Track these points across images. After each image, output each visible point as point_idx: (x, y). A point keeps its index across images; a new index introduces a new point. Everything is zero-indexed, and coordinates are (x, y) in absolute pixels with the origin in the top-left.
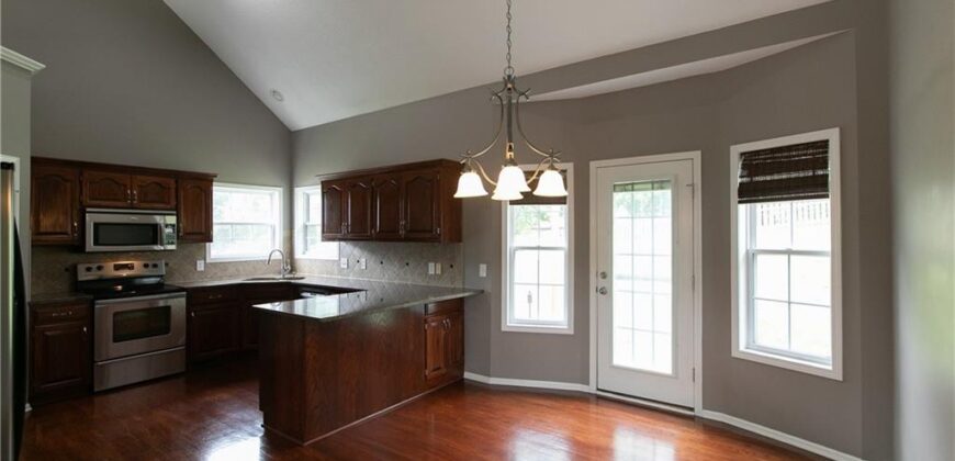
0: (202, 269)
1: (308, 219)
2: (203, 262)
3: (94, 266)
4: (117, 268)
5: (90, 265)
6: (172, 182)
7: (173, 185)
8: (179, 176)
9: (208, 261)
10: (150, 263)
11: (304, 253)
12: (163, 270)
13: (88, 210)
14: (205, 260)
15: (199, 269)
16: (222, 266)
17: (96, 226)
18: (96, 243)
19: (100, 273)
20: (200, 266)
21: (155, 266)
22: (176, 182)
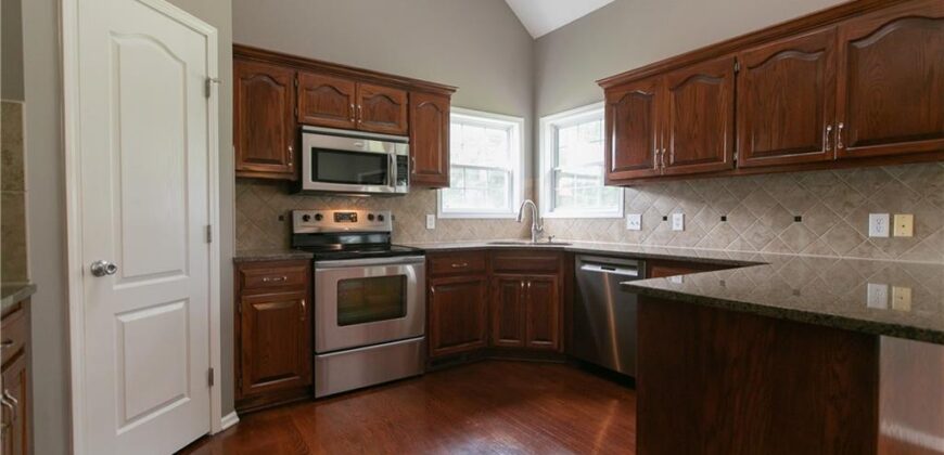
0: (433, 227)
1: (557, 164)
2: (433, 216)
3: (312, 214)
4: (339, 217)
5: (308, 213)
6: (403, 94)
7: (404, 101)
8: (412, 88)
9: (439, 216)
10: (376, 214)
11: (551, 211)
12: (388, 226)
13: (305, 127)
14: (436, 214)
15: (429, 227)
16: (454, 223)
17: (315, 151)
18: (315, 178)
19: (319, 224)
20: (431, 224)
21: (381, 218)
22: (408, 96)
